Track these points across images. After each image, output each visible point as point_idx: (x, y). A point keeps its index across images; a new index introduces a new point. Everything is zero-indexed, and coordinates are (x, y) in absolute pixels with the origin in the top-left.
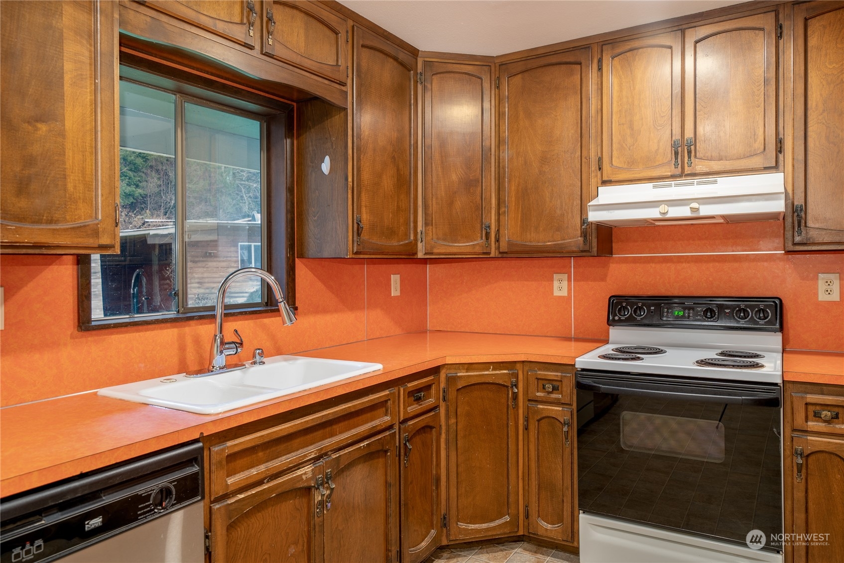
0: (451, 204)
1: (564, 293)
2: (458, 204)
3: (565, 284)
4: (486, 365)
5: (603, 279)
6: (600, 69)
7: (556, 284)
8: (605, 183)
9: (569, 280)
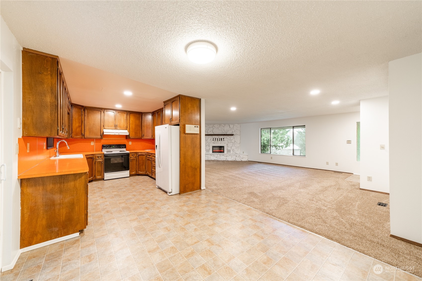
0: (76, 130)
1: (93, 144)
2: (77, 130)
3: (93, 143)
4: (89, 155)
5: (100, 142)
6: (104, 113)
7: (91, 143)
8: (104, 129)
9: (94, 142)
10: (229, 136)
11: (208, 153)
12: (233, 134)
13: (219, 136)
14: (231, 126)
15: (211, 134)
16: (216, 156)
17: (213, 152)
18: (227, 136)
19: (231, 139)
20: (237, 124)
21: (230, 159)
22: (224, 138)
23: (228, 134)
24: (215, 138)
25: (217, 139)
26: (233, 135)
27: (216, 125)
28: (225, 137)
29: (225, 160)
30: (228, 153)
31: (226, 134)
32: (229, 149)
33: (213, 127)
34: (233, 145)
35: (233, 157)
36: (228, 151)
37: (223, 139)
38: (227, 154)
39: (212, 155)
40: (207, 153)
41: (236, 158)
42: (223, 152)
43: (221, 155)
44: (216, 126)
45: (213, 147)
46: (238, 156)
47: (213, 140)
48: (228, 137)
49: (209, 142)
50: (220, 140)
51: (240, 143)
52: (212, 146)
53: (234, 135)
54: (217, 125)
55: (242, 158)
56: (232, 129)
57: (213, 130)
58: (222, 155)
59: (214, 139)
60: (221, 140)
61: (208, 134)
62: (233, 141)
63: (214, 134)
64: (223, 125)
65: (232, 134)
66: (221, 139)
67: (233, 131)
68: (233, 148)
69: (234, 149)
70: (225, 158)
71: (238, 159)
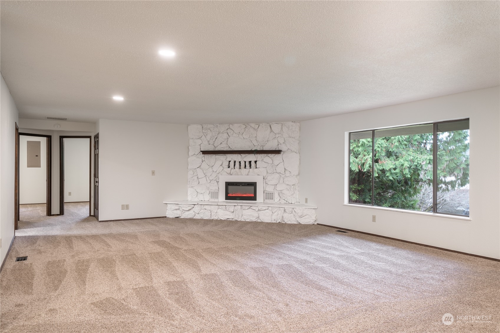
10: (269, 155)
11: (216, 200)
12: (280, 149)
13: (243, 155)
14: (276, 128)
15: (222, 149)
16: (232, 209)
17: (226, 199)
18: (265, 155)
19: (276, 162)
20: (291, 123)
21: (267, 217)
22: (256, 162)
23: (265, 148)
24: (235, 162)
25: (240, 162)
26: (278, 152)
27: (236, 125)
28: (259, 157)
29: (254, 219)
30: (268, 201)
31: (261, 149)
32: (270, 189)
33: (229, 131)
34: (282, 179)
35: (276, 213)
36: (269, 196)
37: (253, 164)
38: (264, 203)
39: (220, 207)
40: (213, 200)
41: (285, 215)
42: (254, 198)
43: (244, 207)
44: (236, 127)
45: (228, 184)
46: (291, 209)
47: (229, 167)
48: (267, 158)
49: (218, 172)
50: (245, 166)
51: (299, 174)
52: (226, 183)
53: (284, 152)
54: (239, 125)
55: (301, 217)
56: (277, 136)
57: (229, 140)
58: (248, 207)
59: (232, 164)
60: (250, 166)
61: (217, 149)
62: (280, 169)
63: (229, 150)
64: (253, 125)
65: (277, 149)
66: (250, 162)
67: (281, 141)
68: (279, 188)
69: (283, 192)
70: (256, 214)
71: (290, 219)
